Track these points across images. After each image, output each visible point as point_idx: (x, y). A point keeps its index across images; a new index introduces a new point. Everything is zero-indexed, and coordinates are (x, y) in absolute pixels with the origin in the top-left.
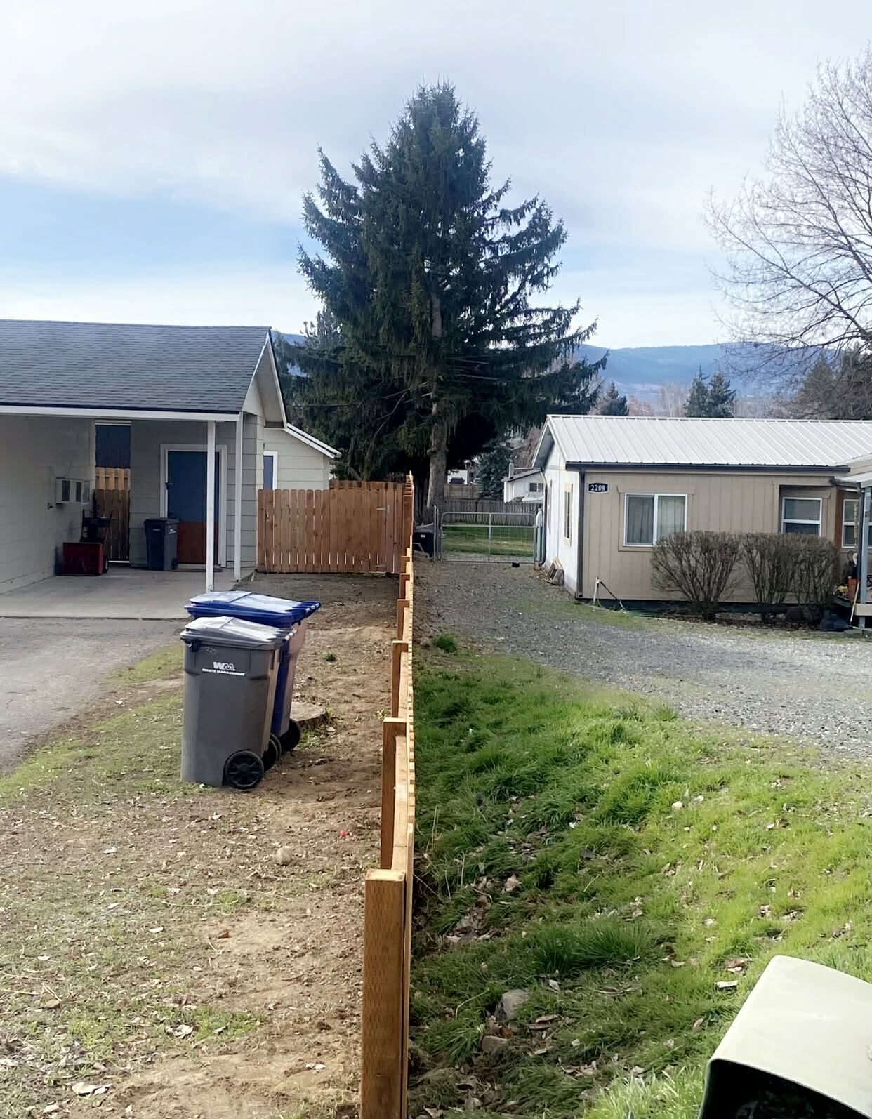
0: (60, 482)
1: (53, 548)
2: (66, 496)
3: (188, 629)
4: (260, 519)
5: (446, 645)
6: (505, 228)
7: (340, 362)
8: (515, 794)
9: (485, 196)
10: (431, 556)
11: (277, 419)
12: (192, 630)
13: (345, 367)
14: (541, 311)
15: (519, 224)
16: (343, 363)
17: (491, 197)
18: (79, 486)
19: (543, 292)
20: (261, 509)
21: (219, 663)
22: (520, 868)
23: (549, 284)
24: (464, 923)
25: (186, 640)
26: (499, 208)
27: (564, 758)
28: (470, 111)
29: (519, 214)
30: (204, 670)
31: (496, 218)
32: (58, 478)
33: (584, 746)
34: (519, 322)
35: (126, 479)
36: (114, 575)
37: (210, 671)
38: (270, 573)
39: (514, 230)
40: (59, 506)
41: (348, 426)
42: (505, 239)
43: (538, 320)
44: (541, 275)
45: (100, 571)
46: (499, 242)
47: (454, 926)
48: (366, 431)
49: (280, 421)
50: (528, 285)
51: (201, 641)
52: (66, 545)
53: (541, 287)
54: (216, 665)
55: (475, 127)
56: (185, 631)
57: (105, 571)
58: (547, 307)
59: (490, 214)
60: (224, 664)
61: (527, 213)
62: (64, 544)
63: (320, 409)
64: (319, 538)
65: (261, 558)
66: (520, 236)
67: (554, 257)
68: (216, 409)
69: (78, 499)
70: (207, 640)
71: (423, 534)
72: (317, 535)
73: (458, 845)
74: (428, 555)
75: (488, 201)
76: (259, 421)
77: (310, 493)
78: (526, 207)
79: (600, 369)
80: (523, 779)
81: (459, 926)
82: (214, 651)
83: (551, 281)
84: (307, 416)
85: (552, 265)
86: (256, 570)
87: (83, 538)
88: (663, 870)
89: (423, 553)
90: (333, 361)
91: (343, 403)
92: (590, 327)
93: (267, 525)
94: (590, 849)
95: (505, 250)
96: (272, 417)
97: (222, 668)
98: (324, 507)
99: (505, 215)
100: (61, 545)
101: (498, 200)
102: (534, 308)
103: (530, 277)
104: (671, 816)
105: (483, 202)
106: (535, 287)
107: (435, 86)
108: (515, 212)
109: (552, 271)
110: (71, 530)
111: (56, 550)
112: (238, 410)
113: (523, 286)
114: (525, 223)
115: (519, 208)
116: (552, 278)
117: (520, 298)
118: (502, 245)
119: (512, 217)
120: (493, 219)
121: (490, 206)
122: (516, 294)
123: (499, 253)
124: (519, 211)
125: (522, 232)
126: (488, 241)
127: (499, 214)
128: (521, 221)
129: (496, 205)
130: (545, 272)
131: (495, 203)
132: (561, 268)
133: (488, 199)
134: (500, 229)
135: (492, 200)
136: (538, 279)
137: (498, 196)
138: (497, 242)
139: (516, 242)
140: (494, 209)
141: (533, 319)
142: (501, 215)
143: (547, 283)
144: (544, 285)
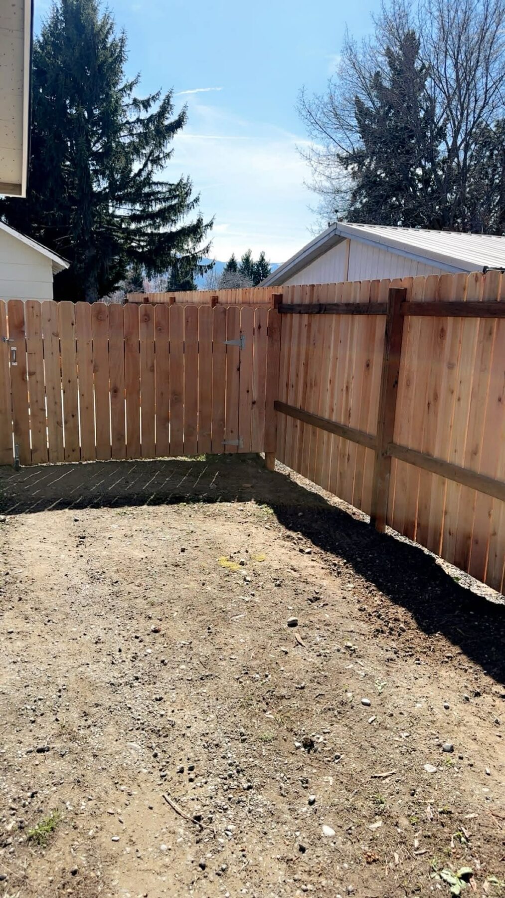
6: (137, 113)
9: (120, 87)
14: (161, 184)
15: (147, 111)
17: (126, 86)
19: (160, 171)
23: (166, 166)
26: (132, 96)
28: (108, 11)
29: (146, 104)
31: (130, 105)
34: (146, 190)
39: (144, 115)
42: (138, 120)
43: (162, 189)
44: (158, 158)
46: (134, 122)
50: (149, 165)
53: (159, 167)
55: (111, 28)
58: (165, 181)
59: (126, 101)
61: (152, 103)
66: (150, 119)
67: (168, 144)
75: (122, 90)
78: (154, 98)
79: (208, 230)
83: (167, 163)
85: (167, 151)
92: (195, 200)
95: (139, 129)
99: (135, 102)
101: (131, 89)
102: (156, 181)
103: (151, 158)
105: (119, 91)
106: (155, 166)
108: (143, 103)
109: (167, 155)
113: (145, 165)
114: (154, 109)
115: (146, 99)
116: (167, 161)
117: (144, 174)
118: (136, 125)
119: (141, 106)
120: (127, 105)
121: (124, 94)
122: (141, 171)
123: (135, 132)
124: (148, 101)
125: (152, 116)
126: (124, 122)
127: (131, 102)
128: (149, 109)
129: (129, 94)
130: (161, 156)
131: (128, 92)
132: (174, 154)
133: (124, 88)
134: (133, 114)
135: (126, 89)
136: (156, 161)
137: (130, 87)
138: (132, 122)
139: (148, 123)
140: (128, 97)
141: (156, 189)
142: (133, 104)
143: (163, 165)
144: (161, 166)
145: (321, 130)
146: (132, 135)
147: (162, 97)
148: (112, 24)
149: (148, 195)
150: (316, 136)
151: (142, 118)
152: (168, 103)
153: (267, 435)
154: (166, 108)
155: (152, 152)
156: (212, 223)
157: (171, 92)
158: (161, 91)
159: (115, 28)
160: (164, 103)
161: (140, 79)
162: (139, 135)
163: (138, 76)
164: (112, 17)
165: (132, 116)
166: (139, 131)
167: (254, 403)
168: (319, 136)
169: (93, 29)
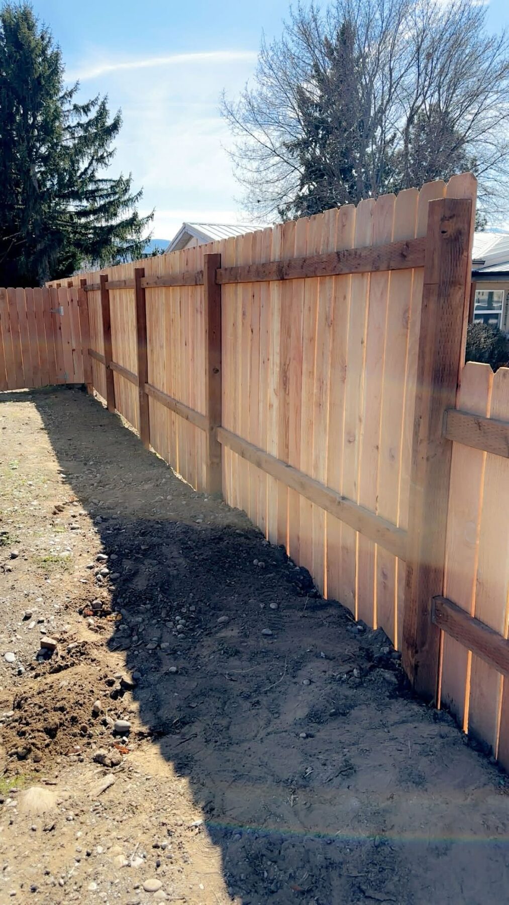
6: (78, 118)
9: (61, 94)
14: (106, 181)
15: (87, 115)
17: (66, 94)
19: (105, 169)
23: (109, 164)
26: (73, 103)
28: (46, 26)
29: (86, 109)
31: (71, 110)
34: (91, 187)
39: (84, 119)
42: (79, 124)
43: (106, 186)
44: (102, 157)
46: (74, 127)
50: (94, 163)
53: (103, 165)
55: (49, 42)
58: (110, 178)
59: (67, 107)
61: (92, 108)
66: (89, 124)
67: (111, 145)
75: (64, 98)
78: (93, 103)
79: (150, 221)
83: (110, 161)
85: (110, 150)
92: (138, 194)
95: (80, 133)
99: (77, 108)
101: (71, 96)
102: (100, 178)
103: (95, 157)
105: (61, 98)
106: (100, 165)
107: (17, 5)
108: (83, 108)
109: (110, 154)
113: (90, 164)
114: (93, 114)
115: (86, 104)
116: (110, 159)
117: (89, 172)
118: (77, 129)
119: (82, 111)
120: (68, 111)
121: (65, 101)
122: (86, 170)
123: (76, 135)
124: (87, 106)
125: (90, 121)
126: (66, 126)
127: (72, 108)
128: (89, 114)
129: (70, 101)
130: (105, 155)
131: (69, 99)
132: (116, 153)
133: (64, 96)
134: (74, 118)
135: (66, 97)
136: (101, 159)
137: (70, 94)
138: (73, 127)
139: (87, 128)
140: (68, 104)
141: (101, 186)
142: (74, 109)
143: (107, 162)
144: (105, 164)
145: (242, 128)
146: (74, 138)
147: (99, 103)
148: (50, 38)
149: (93, 192)
150: (238, 134)
151: (82, 122)
152: (104, 109)
153: (85, 371)
154: (103, 113)
155: (96, 152)
156: (153, 215)
157: (105, 99)
158: (99, 97)
159: (53, 41)
160: (100, 108)
161: (79, 86)
162: (80, 138)
163: (77, 84)
164: (49, 31)
165: (73, 121)
166: (80, 135)
167: (73, 350)
168: (240, 133)
169: (29, 46)
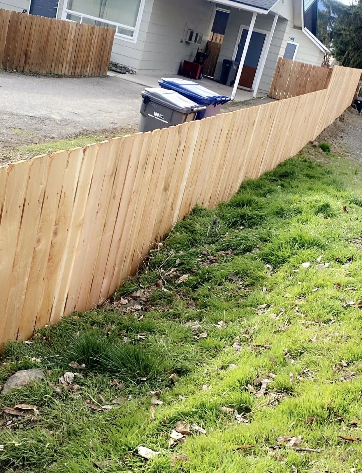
0: (189, 32)
1: (180, 61)
2: (190, 39)
3: (146, 91)
4: (276, 71)
5: (325, 148)
7: (351, 12)
8: (243, 225)
10: (359, 112)
11: (299, 25)
12: (147, 91)
13: (353, 15)
16: (352, 13)
18: (197, 35)
20: (278, 67)
21: (157, 113)
22: (194, 271)
24: (138, 294)
25: (143, 96)
27: (283, 213)
30: (149, 115)
32: (189, 29)
33: (298, 209)
35: (221, 39)
36: (203, 81)
37: (152, 116)
38: (274, 99)
40: (187, 43)
41: (346, 44)
45: (197, 77)
47: (131, 293)
48: (355, 49)
49: (300, 26)
51: (150, 99)
52: (185, 62)
54: (156, 114)
56: (144, 91)
57: (200, 78)
60: (159, 114)
62: (185, 61)
63: (336, 33)
64: (301, 87)
65: (272, 90)
68: (257, 5)
69: (195, 41)
70: (152, 99)
71: (359, 101)
72: (300, 86)
73: (179, 243)
74: (358, 111)
76: (289, 23)
77: (303, 65)
80: (253, 218)
81: (134, 294)
82: (155, 106)
84: (328, 35)
86: (268, 96)
87: (194, 61)
88: (259, 307)
89: (356, 110)
90: (348, 11)
91: (348, 33)
93: (278, 75)
94: (237, 274)
96: (297, 24)
97: (158, 116)
98: (307, 73)
100: (183, 61)
104: (297, 271)
110: (191, 56)
111: (181, 63)
112: (268, 8)
